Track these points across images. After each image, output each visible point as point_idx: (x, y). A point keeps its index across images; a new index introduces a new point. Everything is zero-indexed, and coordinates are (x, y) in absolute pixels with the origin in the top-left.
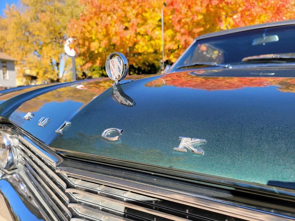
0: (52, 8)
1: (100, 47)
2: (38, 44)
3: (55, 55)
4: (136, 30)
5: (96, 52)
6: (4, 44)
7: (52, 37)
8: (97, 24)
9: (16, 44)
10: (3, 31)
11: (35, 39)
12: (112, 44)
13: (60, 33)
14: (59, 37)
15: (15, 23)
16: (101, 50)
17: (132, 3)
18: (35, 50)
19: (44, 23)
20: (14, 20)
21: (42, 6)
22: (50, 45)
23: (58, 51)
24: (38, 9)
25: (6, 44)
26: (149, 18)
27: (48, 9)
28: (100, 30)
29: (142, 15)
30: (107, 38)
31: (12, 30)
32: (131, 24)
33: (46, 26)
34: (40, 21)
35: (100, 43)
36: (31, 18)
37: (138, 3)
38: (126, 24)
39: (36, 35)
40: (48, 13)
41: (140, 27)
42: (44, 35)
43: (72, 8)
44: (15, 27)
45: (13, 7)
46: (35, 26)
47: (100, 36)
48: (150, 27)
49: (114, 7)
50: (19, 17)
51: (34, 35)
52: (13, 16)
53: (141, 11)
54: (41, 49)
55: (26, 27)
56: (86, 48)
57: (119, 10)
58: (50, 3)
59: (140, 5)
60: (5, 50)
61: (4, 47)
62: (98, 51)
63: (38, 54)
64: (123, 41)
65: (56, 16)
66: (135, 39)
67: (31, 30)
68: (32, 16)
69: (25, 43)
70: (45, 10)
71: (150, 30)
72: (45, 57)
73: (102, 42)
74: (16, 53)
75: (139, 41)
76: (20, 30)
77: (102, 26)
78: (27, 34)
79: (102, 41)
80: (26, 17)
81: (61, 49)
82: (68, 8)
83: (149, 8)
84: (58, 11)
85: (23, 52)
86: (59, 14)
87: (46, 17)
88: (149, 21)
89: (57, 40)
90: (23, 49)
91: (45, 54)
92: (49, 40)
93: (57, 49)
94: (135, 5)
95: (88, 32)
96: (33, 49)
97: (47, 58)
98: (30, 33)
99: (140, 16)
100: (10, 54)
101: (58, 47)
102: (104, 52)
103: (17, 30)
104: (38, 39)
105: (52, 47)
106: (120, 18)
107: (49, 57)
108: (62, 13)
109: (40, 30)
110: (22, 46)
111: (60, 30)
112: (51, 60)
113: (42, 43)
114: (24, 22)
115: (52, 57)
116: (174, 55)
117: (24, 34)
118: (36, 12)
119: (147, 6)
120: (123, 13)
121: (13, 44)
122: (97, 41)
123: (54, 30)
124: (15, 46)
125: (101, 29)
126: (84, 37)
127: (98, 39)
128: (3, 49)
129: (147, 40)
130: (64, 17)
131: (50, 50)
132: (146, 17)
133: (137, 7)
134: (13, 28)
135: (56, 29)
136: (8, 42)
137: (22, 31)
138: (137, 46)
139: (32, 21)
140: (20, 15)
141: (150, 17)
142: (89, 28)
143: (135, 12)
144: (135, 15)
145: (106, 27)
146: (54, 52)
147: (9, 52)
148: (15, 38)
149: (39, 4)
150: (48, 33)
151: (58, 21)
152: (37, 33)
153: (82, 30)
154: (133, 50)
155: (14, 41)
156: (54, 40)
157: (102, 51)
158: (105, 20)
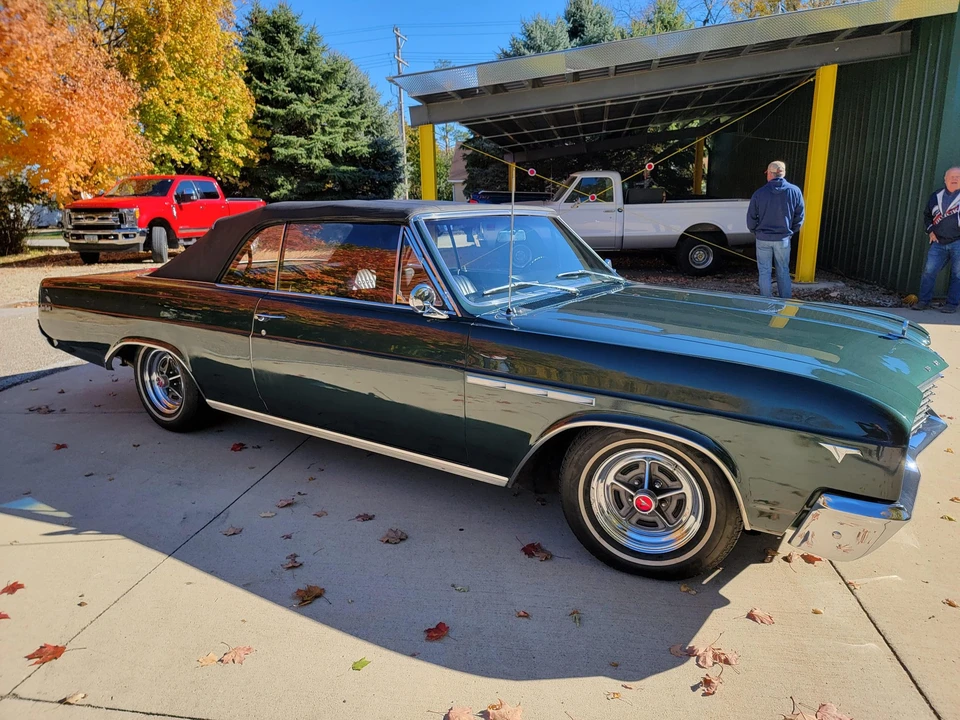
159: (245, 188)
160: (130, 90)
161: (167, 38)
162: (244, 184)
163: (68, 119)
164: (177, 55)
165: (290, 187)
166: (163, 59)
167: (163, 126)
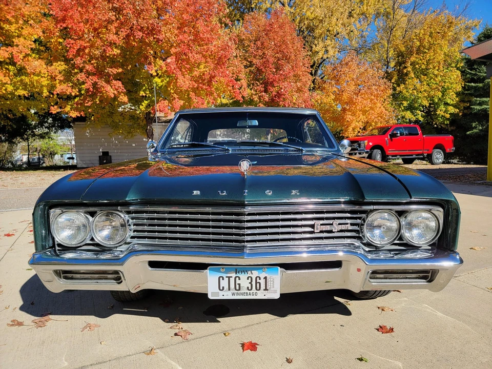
159: (452, 130)
160: (387, 87)
161: (413, 59)
162: (452, 128)
163: (354, 104)
164: (417, 66)
165: (481, 128)
166: (410, 69)
167: (404, 102)
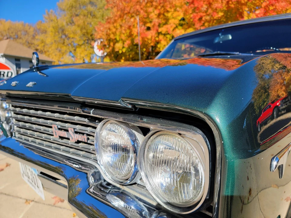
0: (86, 12)
1: (123, 47)
2: (72, 46)
3: (86, 55)
4: (157, 30)
5: (120, 52)
6: (44, 46)
7: (85, 39)
8: (121, 26)
9: (54, 46)
10: (43, 35)
11: (70, 41)
12: (134, 44)
13: (91, 35)
14: (91, 39)
15: (53, 28)
16: (124, 50)
17: (154, 3)
18: (70, 51)
19: (79, 26)
20: (52, 24)
21: (76, 11)
22: (83, 47)
23: (90, 52)
24: (73, 13)
25: (46, 46)
26: (171, 18)
27: (82, 13)
28: (124, 32)
29: (164, 15)
30: (130, 39)
31: (51, 33)
32: (152, 24)
33: (80, 29)
34: (75, 25)
35: (124, 44)
36: (67, 23)
37: (160, 4)
38: (149, 25)
39: (71, 37)
40: (82, 17)
41: (162, 27)
42: (77, 38)
43: (103, 11)
44: (53, 30)
45: (52, 12)
46: (70, 29)
47: (124, 37)
48: (171, 27)
49: (137, 8)
50: (56, 22)
51: (69, 38)
52: (52, 20)
53: (163, 11)
54: (75, 50)
55: (63, 31)
56: (111, 48)
57: (142, 11)
58: (83, 7)
59: (161, 5)
60: (45, 52)
61: (44, 49)
62: (122, 51)
63: (72, 55)
64: (145, 41)
65: (88, 20)
66: (157, 39)
67: (67, 33)
68: (68, 20)
69: (61, 45)
70: (79, 14)
71: (172, 29)
72: (79, 57)
73: (125, 43)
74: (54, 54)
75: (161, 40)
76: (57, 33)
77: (125, 27)
78: (64, 37)
79: (125, 41)
80: (63, 21)
81: (92, 50)
82: (100, 11)
83: (171, 8)
84: (91, 15)
85: (60, 54)
86: (91, 17)
87: (80, 21)
88: (170, 21)
89: (89, 42)
90: (60, 51)
91: (79, 55)
92: (82, 42)
93: (89, 50)
94: (157, 6)
95: (113, 33)
96: (68, 51)
97: (80, 58)
98: (66, 36)
99: (162, 16)
100: (49, 56)
101: (90, 48)
102: (127, 51)
103: (55, 33)
104: (73, 42)
105: (84, 48)
106: (142, 19)
107: (82, 58)
108: (94, 16)
109: (74, 33)
110: (59, 48)
111: (92, 32)
112: (84, 60)
113: (77, 44)
114: (60, 26)
115: (85, 58)
116: (195, 53)
117: (61, 37)
118: (71, 16)
119: (169, 6)
120: (146, 14)
121: (51, 47)
122: (121, 42)
123: (87, 33)
124: (53, 48)
125: (125, 30)
126: (109, 38)
127: (122, 40)
128: (43, 51)
129: (168, 39)
130: (95, 20)
131: (83, 51)
132: (168, 17)
133: (159, 7)
134: (52, 32)
135: (89, 31)
136: (47, 45)
137: (59, 34)
138: (159, 46)
139: (68, 25)
140: (57, 19)
141: (172, 16)
142: (114, 30)
143: (157, 12)
144: (157, 15)
145: (129, 27)
146: (86, 53)
147: (48, 53)
148: (53, 41)
149: (74, 9)
150: (82, 35)
151: (90, 24)
152: (72, 36)
153: (107, 32)
154: (156, 49)
155: (52, 44)
156: (87, 41)
157: (126, 51)
158: (128, 22)
